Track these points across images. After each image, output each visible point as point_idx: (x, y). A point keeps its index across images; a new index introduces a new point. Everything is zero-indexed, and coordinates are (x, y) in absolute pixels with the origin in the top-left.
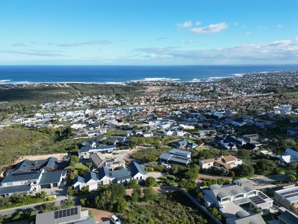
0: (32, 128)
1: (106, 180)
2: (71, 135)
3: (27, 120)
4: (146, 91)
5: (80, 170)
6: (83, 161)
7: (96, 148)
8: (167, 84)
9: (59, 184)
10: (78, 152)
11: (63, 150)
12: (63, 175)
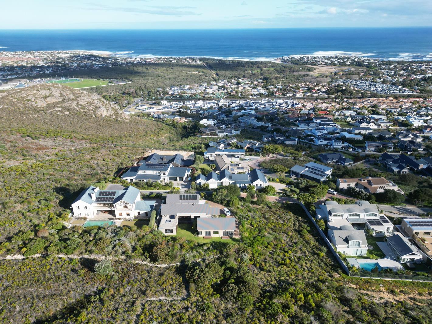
0: (158, 119)
1: (226, 182)
2: (199, 132)
3: (153, 108)
4: (311, 73)
5: (203, 170)
6: (208, 162)
7: (223, 151)
8: (348, 63)
9: (184, 178)
10: (204, 153)
11: (190, 148)
12: (188, 172)
